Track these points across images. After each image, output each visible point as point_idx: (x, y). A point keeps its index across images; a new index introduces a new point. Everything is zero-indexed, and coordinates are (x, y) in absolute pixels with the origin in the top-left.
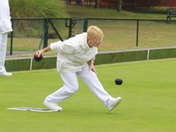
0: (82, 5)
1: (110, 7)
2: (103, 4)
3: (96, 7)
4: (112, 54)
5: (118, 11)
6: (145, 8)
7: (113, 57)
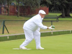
0: (2, 14)
1: (14, 15)
2: (11, 14)
3: (8, 15)
4: (16, 36)
5: (18, 16)
6: (30, 15)
7: (16, 37)
